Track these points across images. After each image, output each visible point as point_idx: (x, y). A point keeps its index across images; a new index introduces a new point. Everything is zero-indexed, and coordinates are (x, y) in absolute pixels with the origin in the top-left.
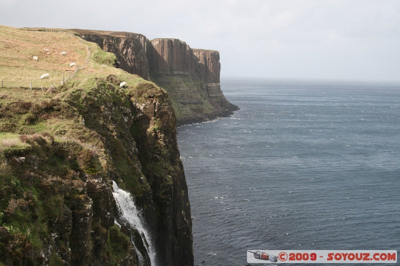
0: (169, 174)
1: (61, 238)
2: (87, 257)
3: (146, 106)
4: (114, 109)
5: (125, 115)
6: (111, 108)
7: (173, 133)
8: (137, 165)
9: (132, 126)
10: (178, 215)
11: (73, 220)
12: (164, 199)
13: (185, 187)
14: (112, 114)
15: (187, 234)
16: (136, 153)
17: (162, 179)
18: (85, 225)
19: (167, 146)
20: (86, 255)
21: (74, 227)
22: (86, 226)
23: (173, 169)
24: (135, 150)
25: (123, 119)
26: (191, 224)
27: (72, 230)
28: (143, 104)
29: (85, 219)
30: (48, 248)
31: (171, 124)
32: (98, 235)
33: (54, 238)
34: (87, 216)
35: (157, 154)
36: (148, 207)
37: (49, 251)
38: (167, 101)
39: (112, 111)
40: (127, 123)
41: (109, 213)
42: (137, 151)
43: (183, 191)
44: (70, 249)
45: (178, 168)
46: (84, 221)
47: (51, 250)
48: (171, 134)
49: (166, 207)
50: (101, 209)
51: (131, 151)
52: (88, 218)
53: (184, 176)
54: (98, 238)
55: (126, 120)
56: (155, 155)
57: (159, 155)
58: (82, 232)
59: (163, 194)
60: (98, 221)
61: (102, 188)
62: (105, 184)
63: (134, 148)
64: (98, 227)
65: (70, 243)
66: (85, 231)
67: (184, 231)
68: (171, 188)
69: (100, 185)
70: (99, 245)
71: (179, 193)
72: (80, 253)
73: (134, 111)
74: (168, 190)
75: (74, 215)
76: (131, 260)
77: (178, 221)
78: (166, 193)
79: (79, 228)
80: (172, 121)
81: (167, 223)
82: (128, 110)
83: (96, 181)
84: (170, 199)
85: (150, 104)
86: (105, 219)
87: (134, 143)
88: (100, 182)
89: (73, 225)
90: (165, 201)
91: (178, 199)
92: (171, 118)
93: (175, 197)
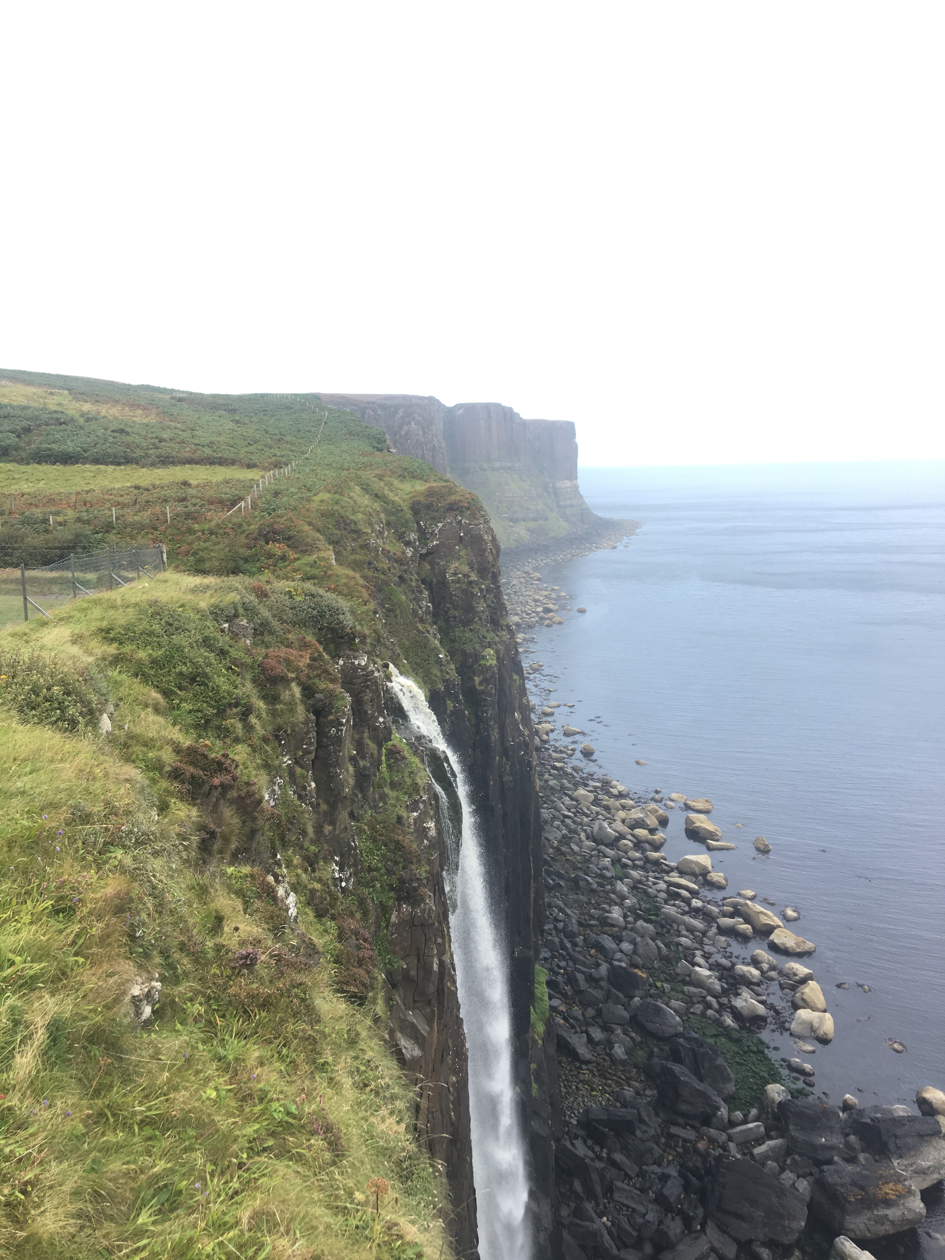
0: (489, 647)
1: (297, 765)
2: (345, 798)
3: (444, 526)
4: (386, 533)
5: (408, 544)
7: (493, 573)
8: (432, 634)
10: (508, 721)
11: (317, 732)
12: (483, 692)
14: (384, 543)
15: (526, 753)
16: (429, 612)
17: (477, 657)
18: (339, 740)
19: (485, 596)
20: (343, 795)
21: (320, 746)
22: (341, 742)
23: (497, 639)
24: (428, 607)
25: (404, 553)
27: (316, 750)
28: (440, 525)
29: (338, 730)
30: (275, 783)
31: (490, 558)
32: (363, 758)
34: (342, 725)
37: (276, 788)
38: (483, 516)
39: (383, 538)
40: (411, 559)
41: (381, 720)
42: (431, 609)
43: (516, 677)
44: (313, 785)
45: (505, 635)
46: (337, 733)
47: (280, 787)
48: (490, 575)
49: (485, 706)
50: (366, 712)
51: (421, 608)
52: (344, 728)
53: (517, 651)
54: (362, 763)
58: (335, 753)
59: (481, 684)
60: (363, 732)
61: (367, 675)
62: (371, 667)
63: (426, 604)
64: (363, 744)
65: (313, 773)
66: (340, 751)
67: (520, 749)
68: (493, 673)
69: (364, 668)
70: (365, 776)
71: (508, 681)
72: (332, 790)
73: (423, 535)
74: (488, 676)
75: (318, 724)
76: (424, 802)
77: (509, 731)
78: (485, 681)
79: (328, 746)
80: (492, 553)
81: (489, 736)
82: (413, 536)
83: (356, 662)
84: (493, 691)
85: (451, 523)
86: (376, 729)
87: (426, 593)
88: (363, 663)
89: (319, 742)
90: (483, 696)
91: (508, 692)
92: (490, 546)
93: (501, 690)
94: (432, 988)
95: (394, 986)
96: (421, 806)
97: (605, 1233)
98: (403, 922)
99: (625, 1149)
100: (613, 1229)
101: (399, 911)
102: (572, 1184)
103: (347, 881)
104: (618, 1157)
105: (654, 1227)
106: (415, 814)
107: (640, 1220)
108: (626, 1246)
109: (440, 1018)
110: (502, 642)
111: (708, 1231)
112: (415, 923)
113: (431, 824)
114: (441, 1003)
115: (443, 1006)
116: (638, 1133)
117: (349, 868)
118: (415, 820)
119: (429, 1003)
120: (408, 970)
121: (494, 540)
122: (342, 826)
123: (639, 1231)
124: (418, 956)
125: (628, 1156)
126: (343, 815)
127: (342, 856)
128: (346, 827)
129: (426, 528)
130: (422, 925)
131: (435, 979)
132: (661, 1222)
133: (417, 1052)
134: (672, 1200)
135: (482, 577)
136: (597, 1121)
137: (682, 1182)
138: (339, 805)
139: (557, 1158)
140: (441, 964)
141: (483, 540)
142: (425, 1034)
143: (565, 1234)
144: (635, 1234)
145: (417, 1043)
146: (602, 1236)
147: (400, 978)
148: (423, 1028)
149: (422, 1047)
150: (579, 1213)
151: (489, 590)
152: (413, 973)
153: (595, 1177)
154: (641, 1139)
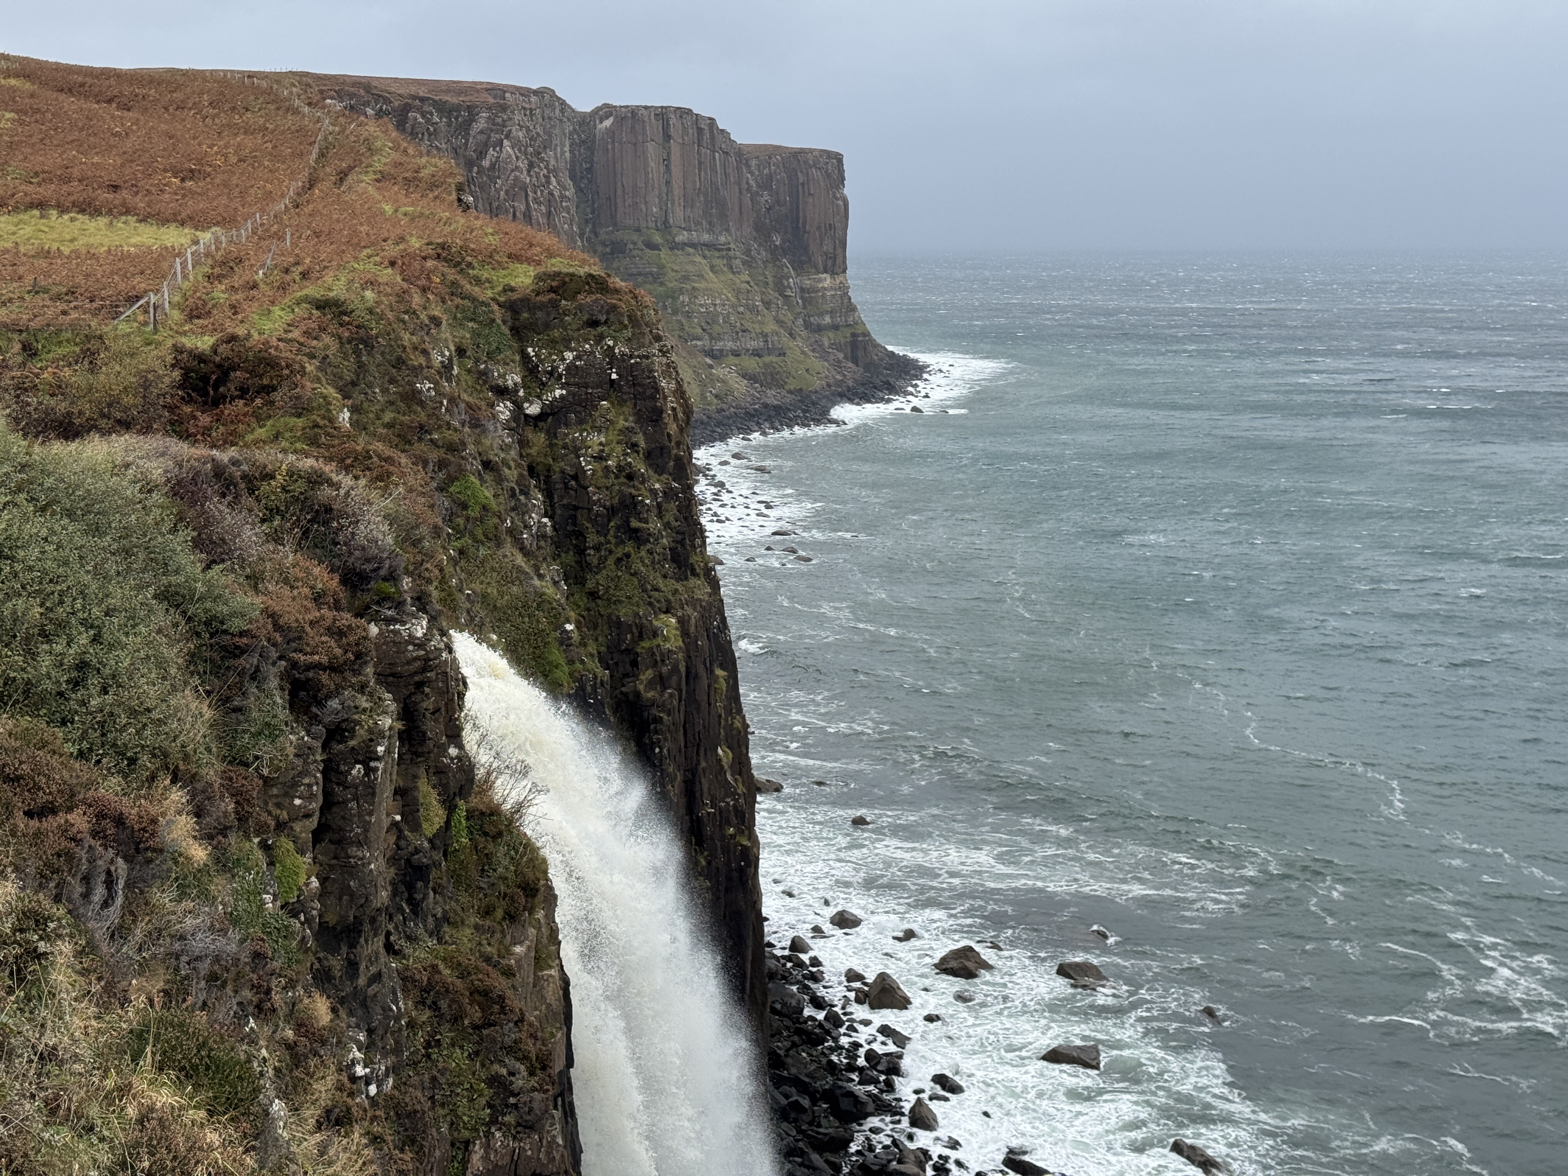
0: (667, 612)
3: (578, 357)
4: (456, 370)
5: (502, 392)
6: (446, 368)
7: (678, 459)
10: (703, 764)
11: (326, 773)
12: (654, 702)
13: (727, 660)
15: (739, 832)
16: (544, 536)
17: (644, 631)
18: (370, 790)
20: (375, 904)
21: (329, 799)
22: (373, 794)
24: (543, 526)
25: (493, 411)
26: (752, 796)
27: (322, 809)
28: (569, 356)
29: (369, 770)
31: (672, 428)
32: (416, 829)
34: (378, 759)
38: (658, 340)
40: (506, 426)
41: (453, 751)
42: (549, 529)
43: (720, 674)
44: (314, 882)
45: (699, 588)
46: (367, 774)
48: (671, 463)
49: (656, 732)
50: (425, 733)
51: (527, 526)
52: (381, 766)
53: (724, 620)
54: (413, 840)
55: (504, 411)
58: (360, 815)
59: (651, 684)
60: (415, 777)
61: (427, 658)
62: (437, 642)
63: (538, 519)
64: (415, 801)
65: (314, 859)
66: (371, 814)
67: (727, 822)
68: (675, 666)
69: (420, 645)
70: (418, 867)
71: (705, 682)
72: (352, 895)
73: (534, 376)
74: (665, 670)
75: (326, 756)
76: (537, 924)
77: (705, 787)
78: (661, 681)
79: (345, 802)
80: (675, 416)
82: (513, 378)
83: (406, 631)
84: (675, 703)
85: (592, 353)
86: (442, 770)
87: (538, 498)
88: (419, 633)
89: (327, 794)
90: (654, 711)
91: (704, 705)
92: (671, 402)
93: (690, 700)
96: (531, 932)
101: (487, 1147)
103: (380, 1083)
106: (518, 949)
110: (694, 602)
113: (552, 972)
117: (385, 1056)
121: (680, 392)
122: (373, 970)
127: (370, 1032)
129: (541, 361)
130: (534, 1173)
135: (655, 467)
138: (367, 927)
141: (659, 390)
151: (669, 493)
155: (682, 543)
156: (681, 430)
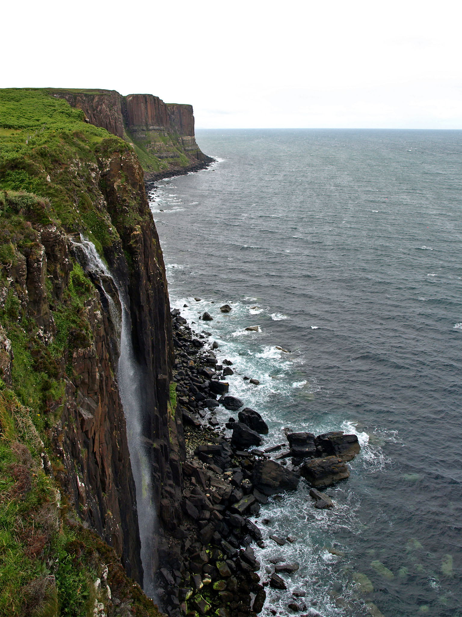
0: (138, 224)
1: (17, 282)
2: (45, 298)
3: (112, 160)
4: (80, 165)
5: (93, 170)
6: (77, 164)
7: (140, 185)
8: (107, 219)
9: (100, 180)
10: (150, 262)
11: (27, 265)
12: (135, 247)
13: (156, 237)
14: (79, 170)
15: (161, 279)
16: (105, 206)
17: (132, 229)
18: (39, 269)
19: (135, 197)
20: (44, 296)
21: (29, 272)
22: (41, 271)
23: (141, 220)
24: (104, 204)
25: (90, 174)
26: (164, 270)
27: (27, 274)
28: (109, 159)
29: (38, 264)
30: (3, 290)
31: (138, 177)
32: (57, 279)
33: (10, 282)
34: (40, 261)
35: (126, 206)
36: (118, 255)
37: (4, 292)
38: (133, 155)
39: (78, 167)
40: (94, 178)
41: (67, 260)
42: (106, 205)
43: (154, 240)
44: (27, 292)
45: (147, 218)
46: (38, 266)
47: (6, 292)
48: (138, 186)
49: (137, 255)
50: (57, 256)
51: (100, 204)
52: (42, 263)
53: (154, 226)
54: (56, 281)
55: (93, 175)
56: (124, 207)
57: (128, 206)
58: (37, 276)
59: (134, 243)
60: (56, 266)
61: (56, 237)
62: (59, 233)
63: (103, 201)
64: (56, 272)
65: (27, 286)
66: (40, 275)
67: (157, 276)
68: (140, 239)
69: (55, 233)
70: (59, 288)
71: (149, 242)
72: (37, 294)
73: (101, 166)
74: (138, 239)
75: (27, 261)
76: (94, 301)
77: (150, 267)
78: (136, 242)
79: (34, 272)
80: (139, 174)
81: (139, 270)
82: (95, 166)
83: (50, 230)
84: (141, 247)
85: (116, 159)
86: (64, 265)
87: (103, 196)
88: (54, 231)
89: (28, 270)
90: (135, 249)
91: (149, 247)
92: (137, 171)
93: (145, 246)
94: (96, 387)
95: (77, 386)
96: (93, 303)
97: (207, 499)
98: (79, 357)
99: (216, 463)
100: (211, 497)
101: (77, 352)
102: (191, 480)
103: (49, 338)
104: (213, 466)
105: (230, 494)
106: (89, 307)
107: (222, 492)
108: (216, 503)
109: (102, 401)
110: (145, 222)
111: (254, 493)
112: (86, 356)
113: (99, 312)
114: (102, 395)
115: (103, 395)
116: (223, 455)
117: (50, 332)
118: (89, 310)
119: (96, 394)
120: (84, 379)
121: (140, 168)
122: (45, 312)
123: (222, 496)
124: (89, 372)
125: (218, 465)
126: (45, 307)
127: (45, 326)
128: (47, 313)
129: (103, 161)
130: (89, 358)
131: (98, 383)
132: (232, 492)
133: (90, 416)
134: (238, 482)
135: (134, 187)
136: (203, 452)
137: (243, 474)
138: (42, 302)
139: (183, 469)
140: (101, 376)
141: (134, 168)
142: (94, 408)
143: (187, 501)
144: (220, 498)
145: (91, 412)
146: (205, 500)
147: (80, 383)
148: (93, 405)
149: (93, 414)
150: (194, 492)
151: (137, 194)
152: (87, 380)
153: (202, 476)
154: (224, 458)
155: (141, 206)
156: (140, 178)
